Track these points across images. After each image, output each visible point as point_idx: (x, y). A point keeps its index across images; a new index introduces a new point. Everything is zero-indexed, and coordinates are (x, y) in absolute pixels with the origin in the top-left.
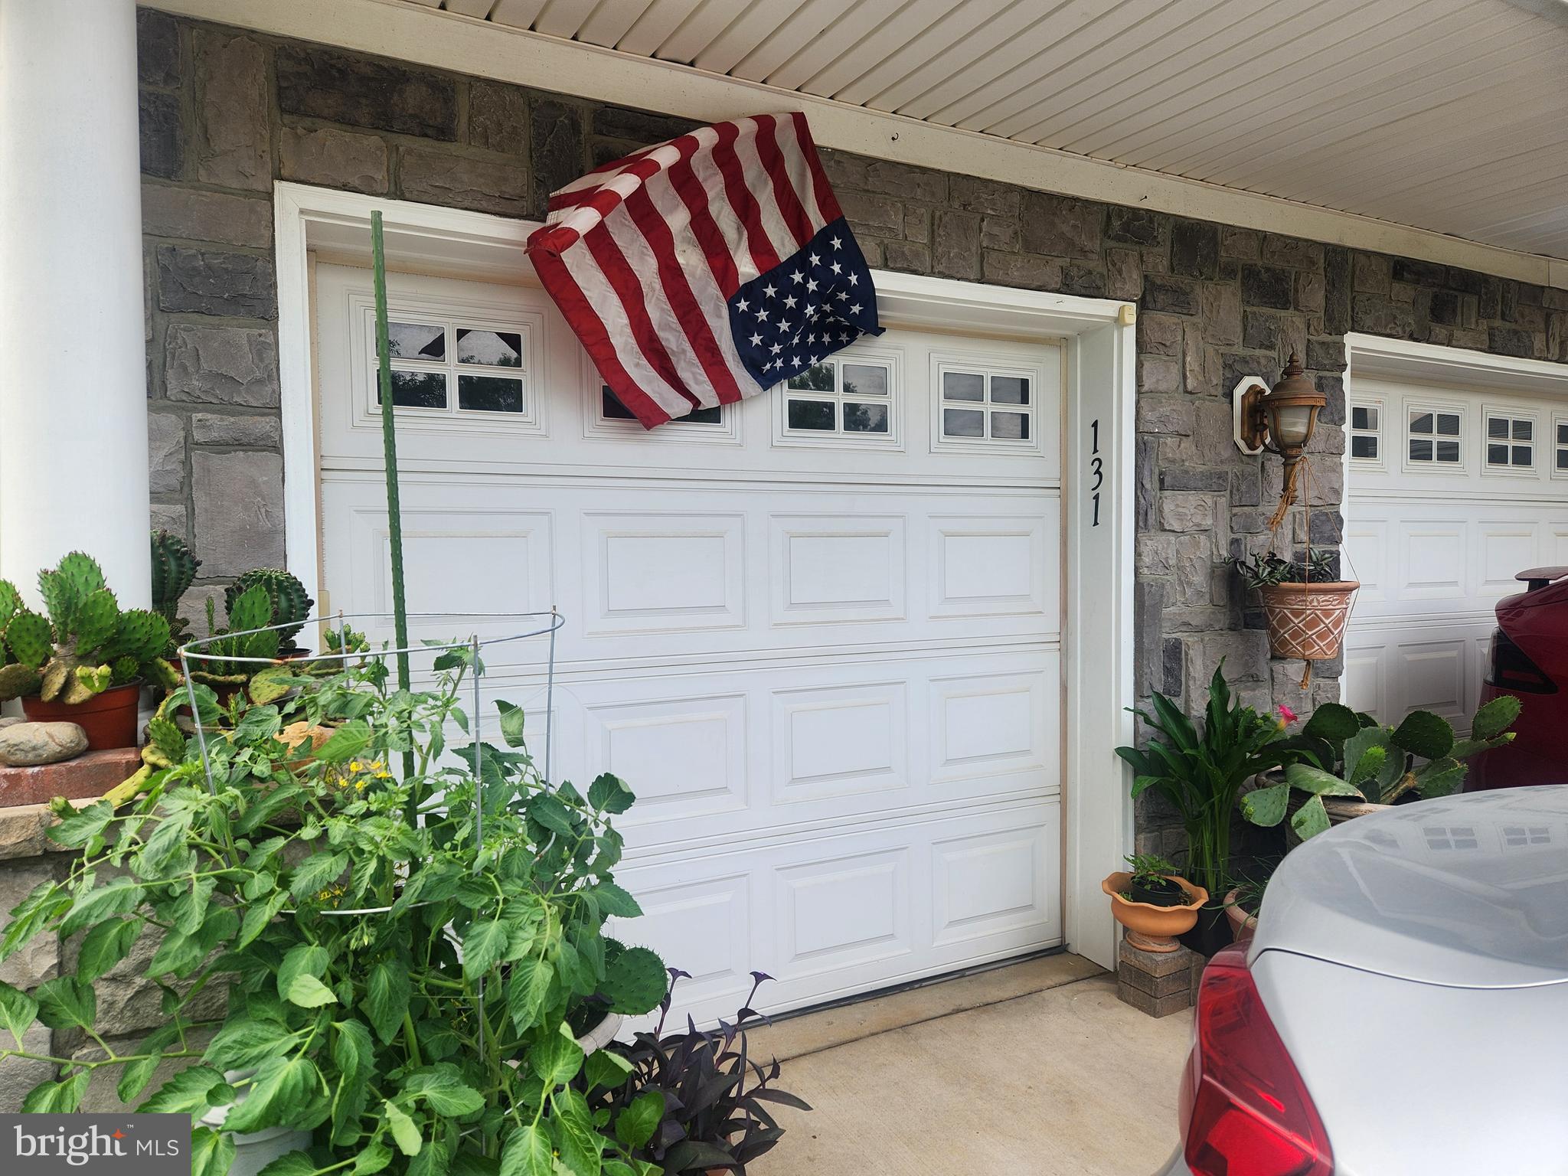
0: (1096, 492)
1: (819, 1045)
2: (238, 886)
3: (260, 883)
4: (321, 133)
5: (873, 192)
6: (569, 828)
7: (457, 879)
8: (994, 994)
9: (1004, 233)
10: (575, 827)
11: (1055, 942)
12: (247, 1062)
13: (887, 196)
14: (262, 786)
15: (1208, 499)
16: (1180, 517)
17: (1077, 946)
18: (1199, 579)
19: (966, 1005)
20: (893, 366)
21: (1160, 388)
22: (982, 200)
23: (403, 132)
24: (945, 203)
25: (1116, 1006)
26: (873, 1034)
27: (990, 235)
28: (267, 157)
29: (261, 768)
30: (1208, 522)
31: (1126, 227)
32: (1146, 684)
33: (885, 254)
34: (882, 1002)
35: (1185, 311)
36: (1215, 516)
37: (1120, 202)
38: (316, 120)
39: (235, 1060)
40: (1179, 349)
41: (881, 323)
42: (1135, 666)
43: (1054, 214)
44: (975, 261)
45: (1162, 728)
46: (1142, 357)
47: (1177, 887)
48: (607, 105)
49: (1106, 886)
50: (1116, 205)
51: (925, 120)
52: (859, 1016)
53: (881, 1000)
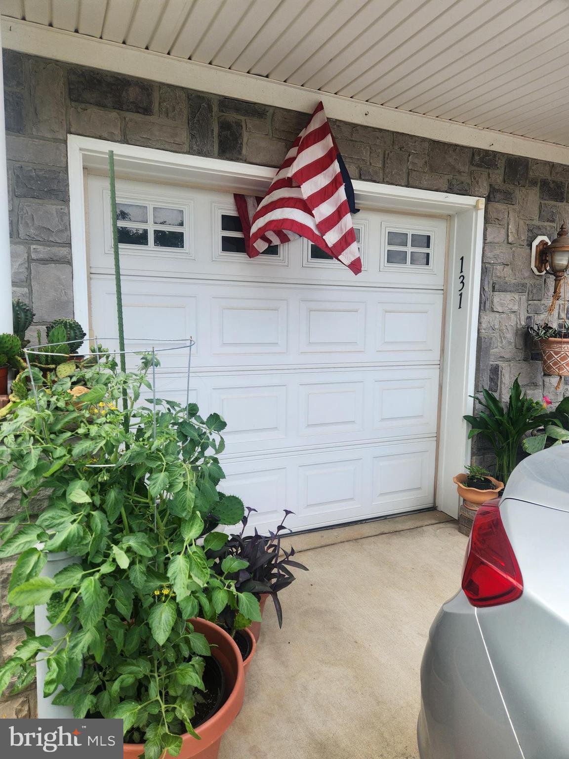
0: (460, 292)
1: (317, 546)
2: (50, 454)
3: (60, 451)
4: (89, 111)
5: (355, 141)
6: (197, 436)
7: (145, 454)
8: (400, 527)
9: (420, 163)
10: (200, 436)
11: (430, 505)
12: (55, 526)
13: (362, 143)
14: (62, 413)
15: (517, 296)
16: (502, 305)
17: (441, 507)
18: (510, 336)
19: (386, 531)
20: (363, 229)
21: (495, 241)
22: (409, 145)
23: (127, 110)
24: (391, 147)
25: (458, 535)
26: (341, 542)
27: (413, 163)
28: (64, 123)
29: (61, 404)
30: (516, 308)
31: (482, 160)
32: (480, 385)
33: (360, 172)
34: (347, 528)
35: (510, 203)
36: (519, 305)
37: (480, 147)
38: (87, 104)
39: (49, 525)
40: (506, 222)
41: (357, 207)
42: (475, 377)
43: (445, 153)
44: (405, 176)
45: (487, 406)
46: (487, 225)
47: (490, 481)
48: (226, 98)
49: (455, 480)
50: (477, 148)
51: (382, 105)
52: (336, 534)
53: (347, 527)
